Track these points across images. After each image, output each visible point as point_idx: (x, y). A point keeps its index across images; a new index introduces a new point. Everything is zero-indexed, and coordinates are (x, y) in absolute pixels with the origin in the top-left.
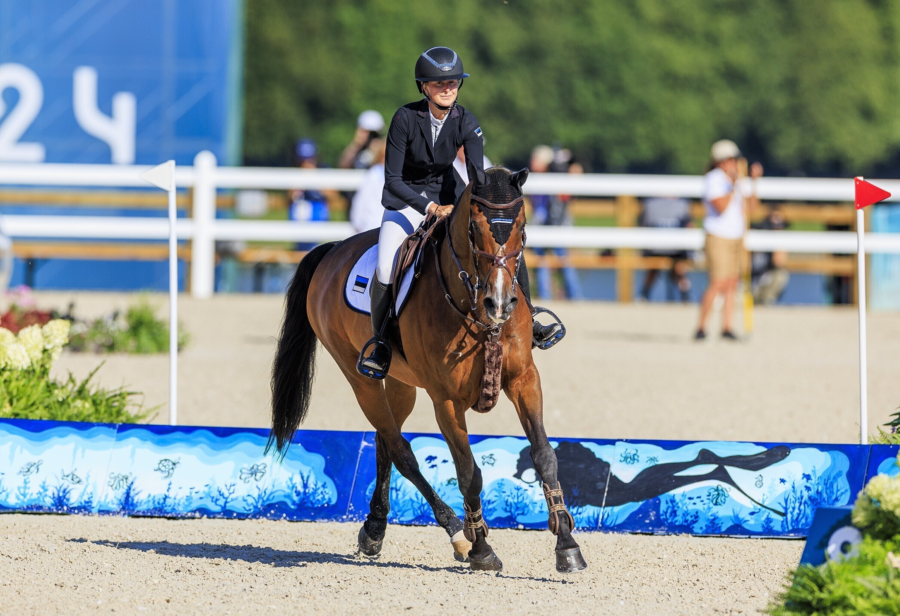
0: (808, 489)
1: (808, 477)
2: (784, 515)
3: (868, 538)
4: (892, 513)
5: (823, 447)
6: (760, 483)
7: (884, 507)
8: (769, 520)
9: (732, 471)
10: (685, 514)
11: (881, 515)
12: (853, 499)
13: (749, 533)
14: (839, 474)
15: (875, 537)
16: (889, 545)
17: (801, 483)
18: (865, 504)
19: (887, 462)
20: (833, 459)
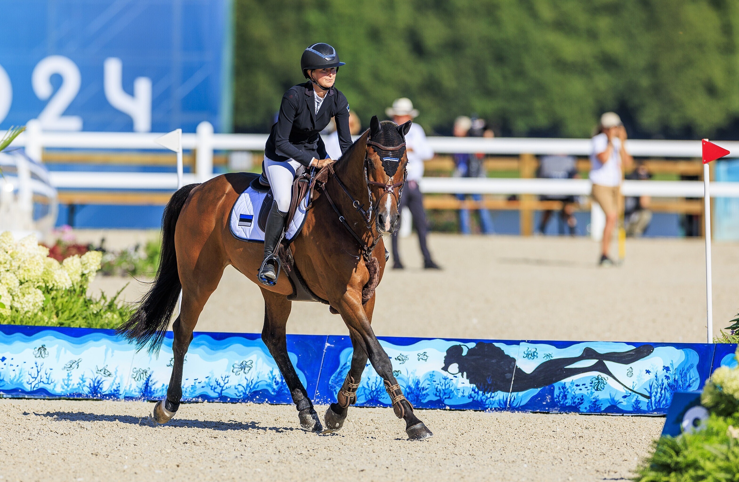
0: (667, 377)
1: (667, 369)
2: (649, 398)
3: (714, 416)
4: (732, 396)
5: (678, 346)
6: (630, 374)
7: (725, 391)
8: (637, 402)
9: (609, 364)
10: (574, 397)
11: (724, 398)
12: (702, 385)
13: (623, 412)
14: (691, 366)
15: (719, 414)
16: (730, 420)
17: (662, 373)
18: (711, 389)
19: (727, 358)
20: (687, 355)
